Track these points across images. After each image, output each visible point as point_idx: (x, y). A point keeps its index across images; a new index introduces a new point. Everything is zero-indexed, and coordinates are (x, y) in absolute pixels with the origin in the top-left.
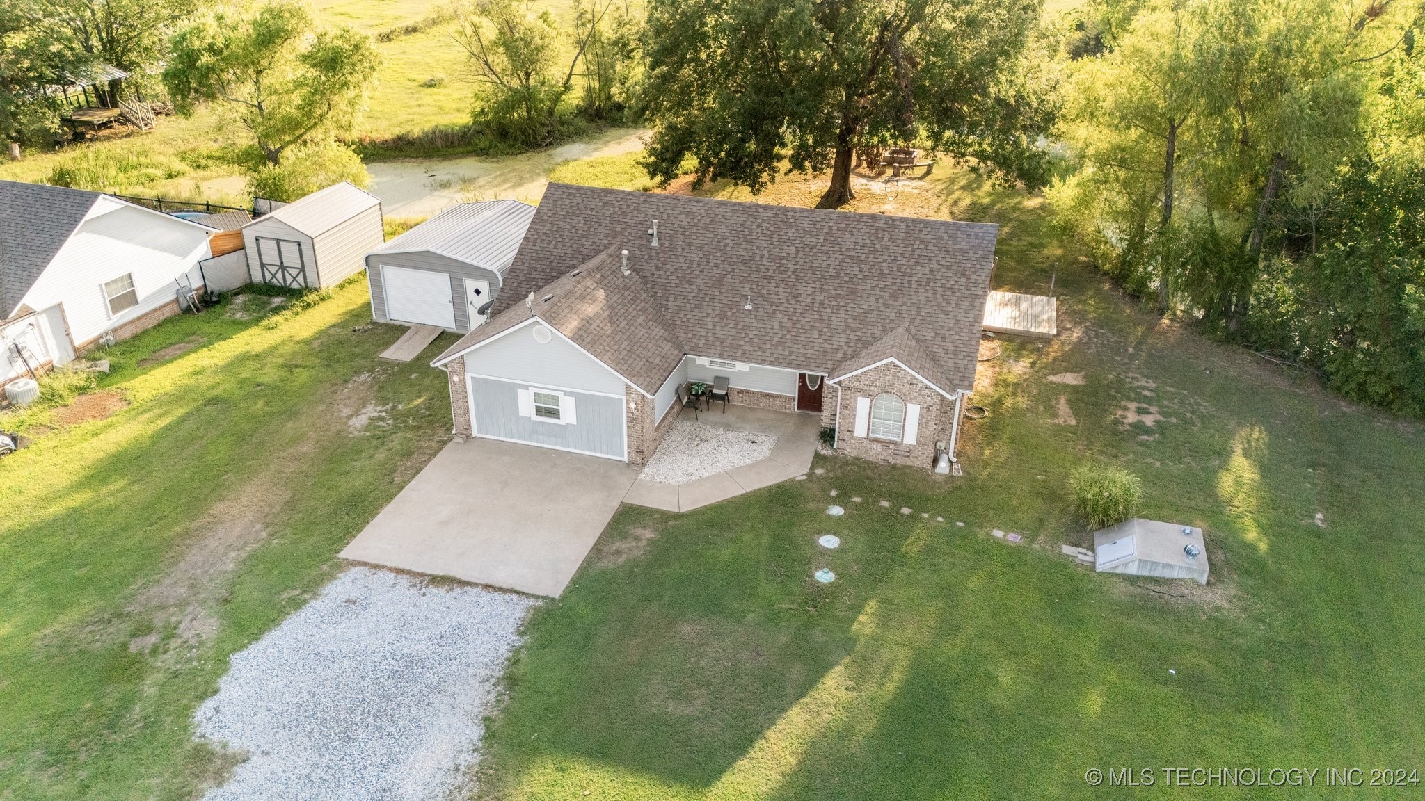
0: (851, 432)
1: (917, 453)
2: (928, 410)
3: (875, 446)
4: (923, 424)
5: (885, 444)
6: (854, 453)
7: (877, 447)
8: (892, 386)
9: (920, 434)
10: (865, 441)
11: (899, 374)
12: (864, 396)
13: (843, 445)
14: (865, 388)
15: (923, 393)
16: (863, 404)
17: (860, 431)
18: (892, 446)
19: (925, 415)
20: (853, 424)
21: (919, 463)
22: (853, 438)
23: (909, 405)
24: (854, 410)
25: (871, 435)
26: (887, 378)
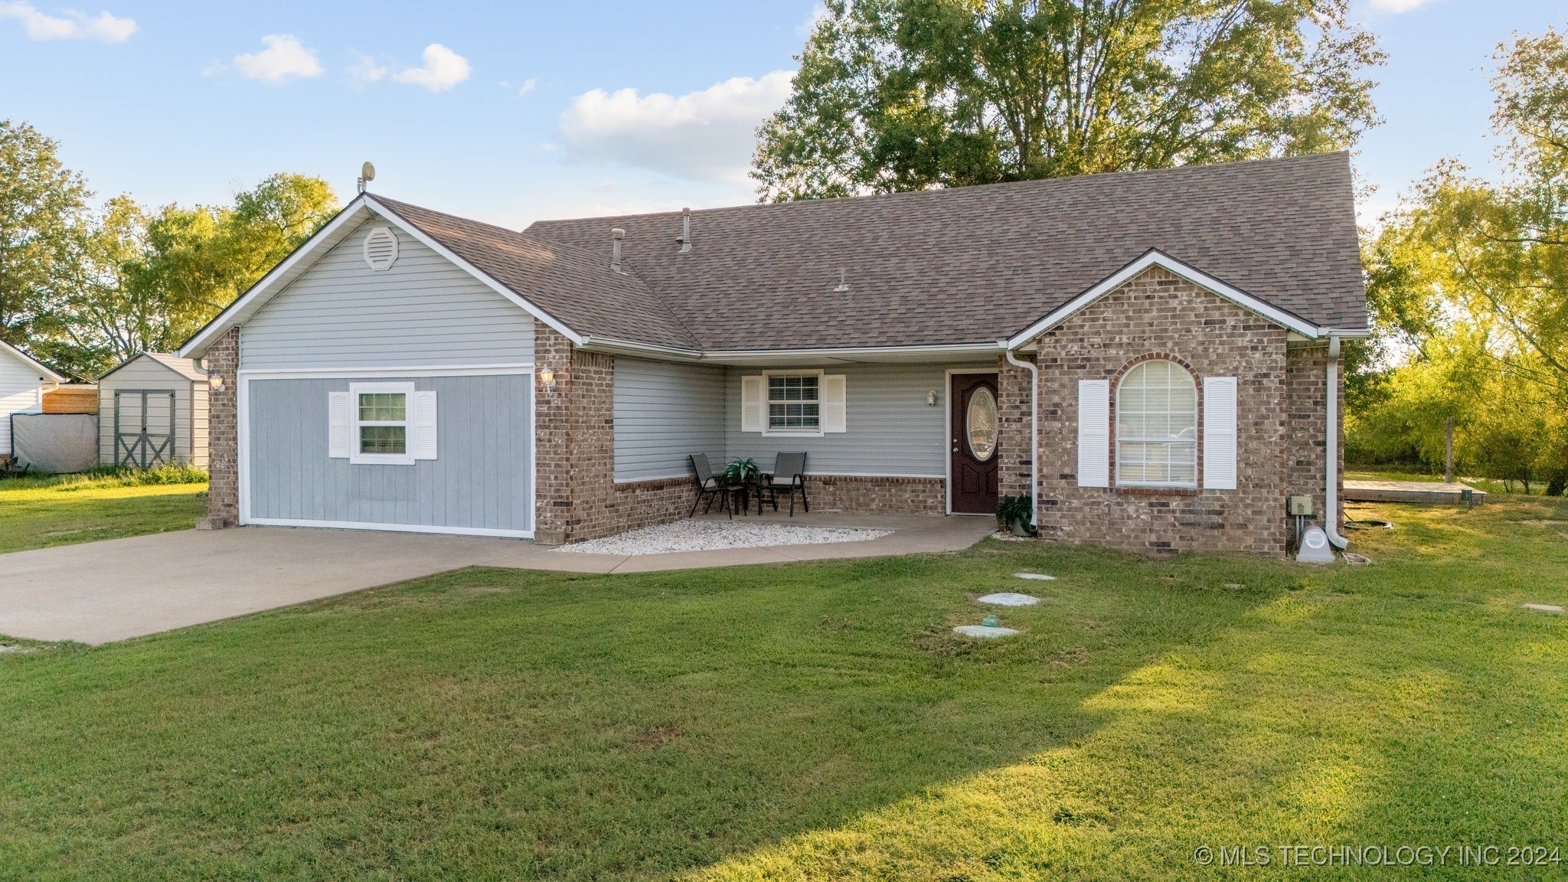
0: (1070, 477)
1: (1242, 514)
2: (1259, 387)
3: (1131, 510)
4: (1249, 428)
5: (1156, 498)
6: (1085, 534)
7: (1137, 511)
8: (1161, 340)
9: (1245, 458)
10: (1106, 499)
11: (1174, 303)
12: (1093, 375)
13: (1054, 516)
14: (1094, 354)
15: (1240, 342)
16: (1092, 394)
17: (1092, 473)
18: (1175, 504)
19: (1251, 404)
20: (1072, 455)
21: (1250, 541)
22: (1076, 492)
23: (1208, 381)
24: (1073, 417)
25: (1120, 482)
26: (1147, 318)
